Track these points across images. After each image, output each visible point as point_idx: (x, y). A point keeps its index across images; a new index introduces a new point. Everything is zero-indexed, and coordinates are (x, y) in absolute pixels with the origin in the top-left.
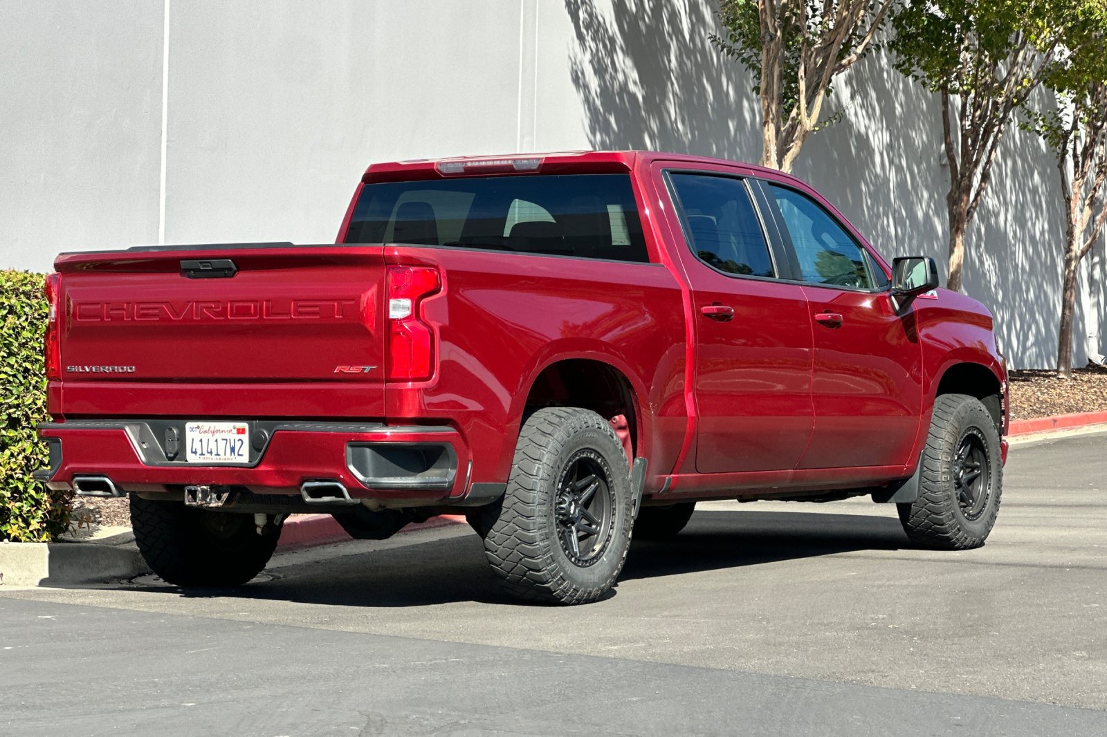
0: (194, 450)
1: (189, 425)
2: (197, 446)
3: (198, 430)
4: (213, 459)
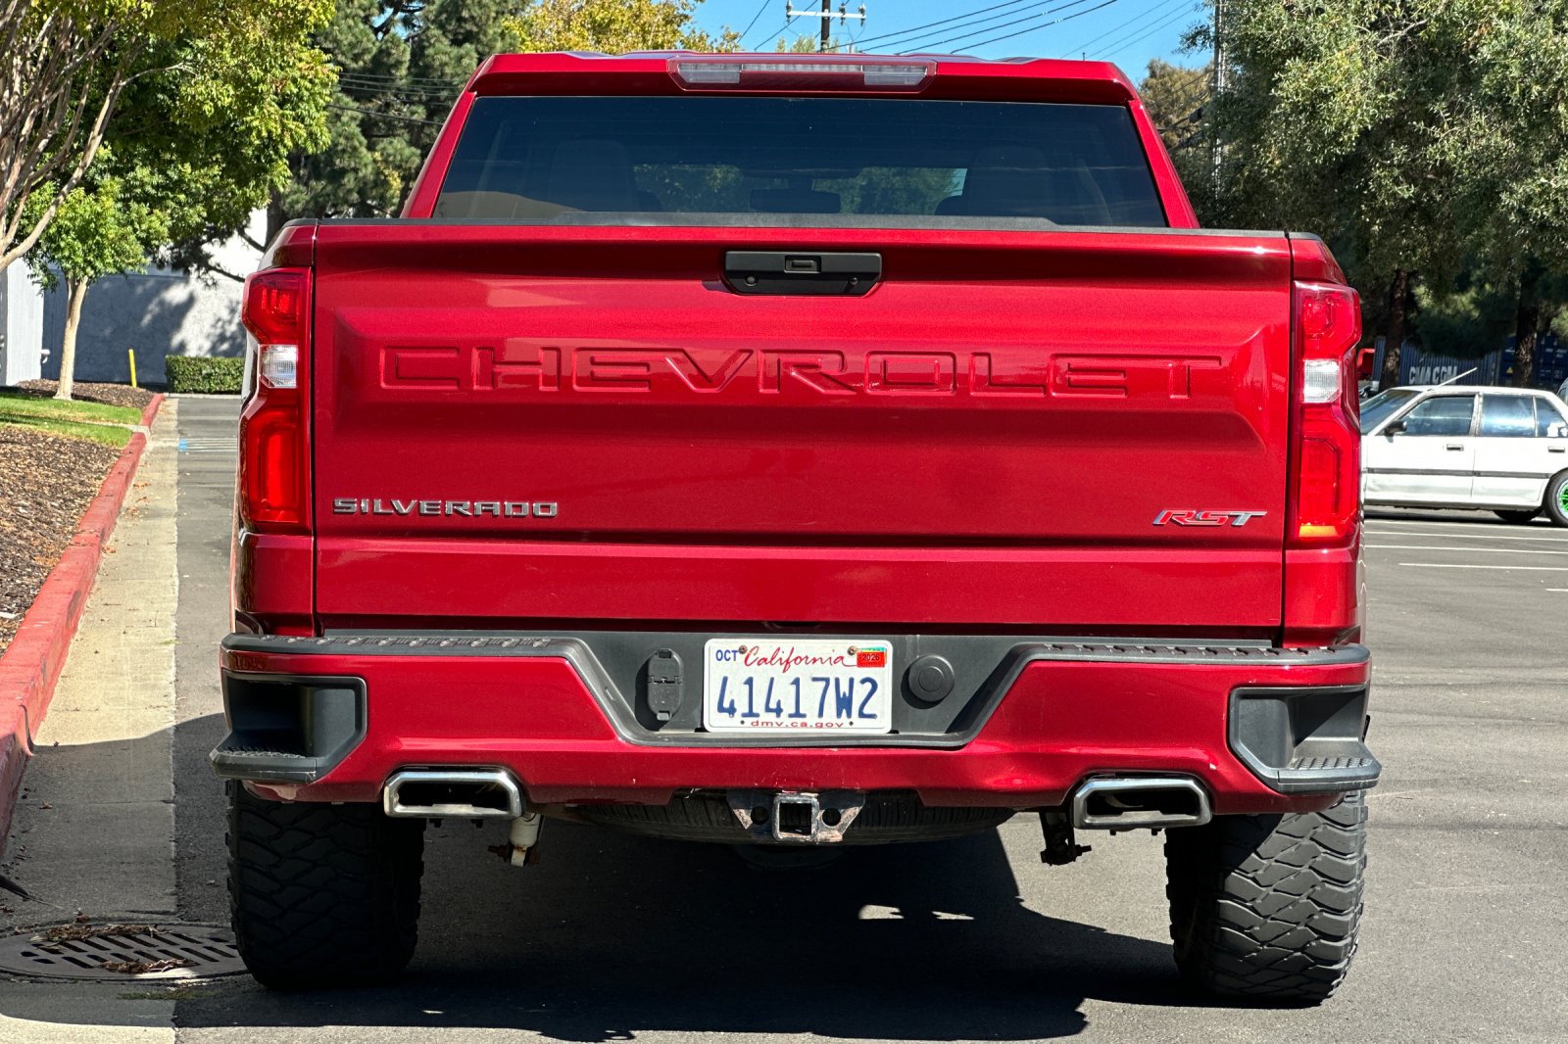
0: (726, 705)
1: (714, 645)
2: (737, 694)
3: (741, 657)
4: (783, 727)
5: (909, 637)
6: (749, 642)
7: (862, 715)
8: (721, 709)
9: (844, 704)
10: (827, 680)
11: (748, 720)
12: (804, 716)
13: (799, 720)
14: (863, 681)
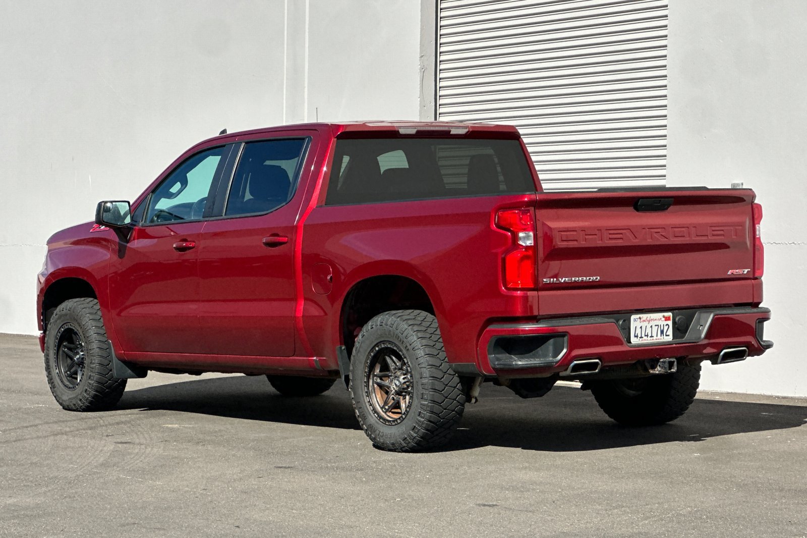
5: (675, 311)
6: (641, 316)
7: (666, 335)
8: (635, 336)
9: (662, 332)
10: (658, 325)
11: (641, 339)
12: (653, 337)
13: (652, 338)
14: (666, 325)
